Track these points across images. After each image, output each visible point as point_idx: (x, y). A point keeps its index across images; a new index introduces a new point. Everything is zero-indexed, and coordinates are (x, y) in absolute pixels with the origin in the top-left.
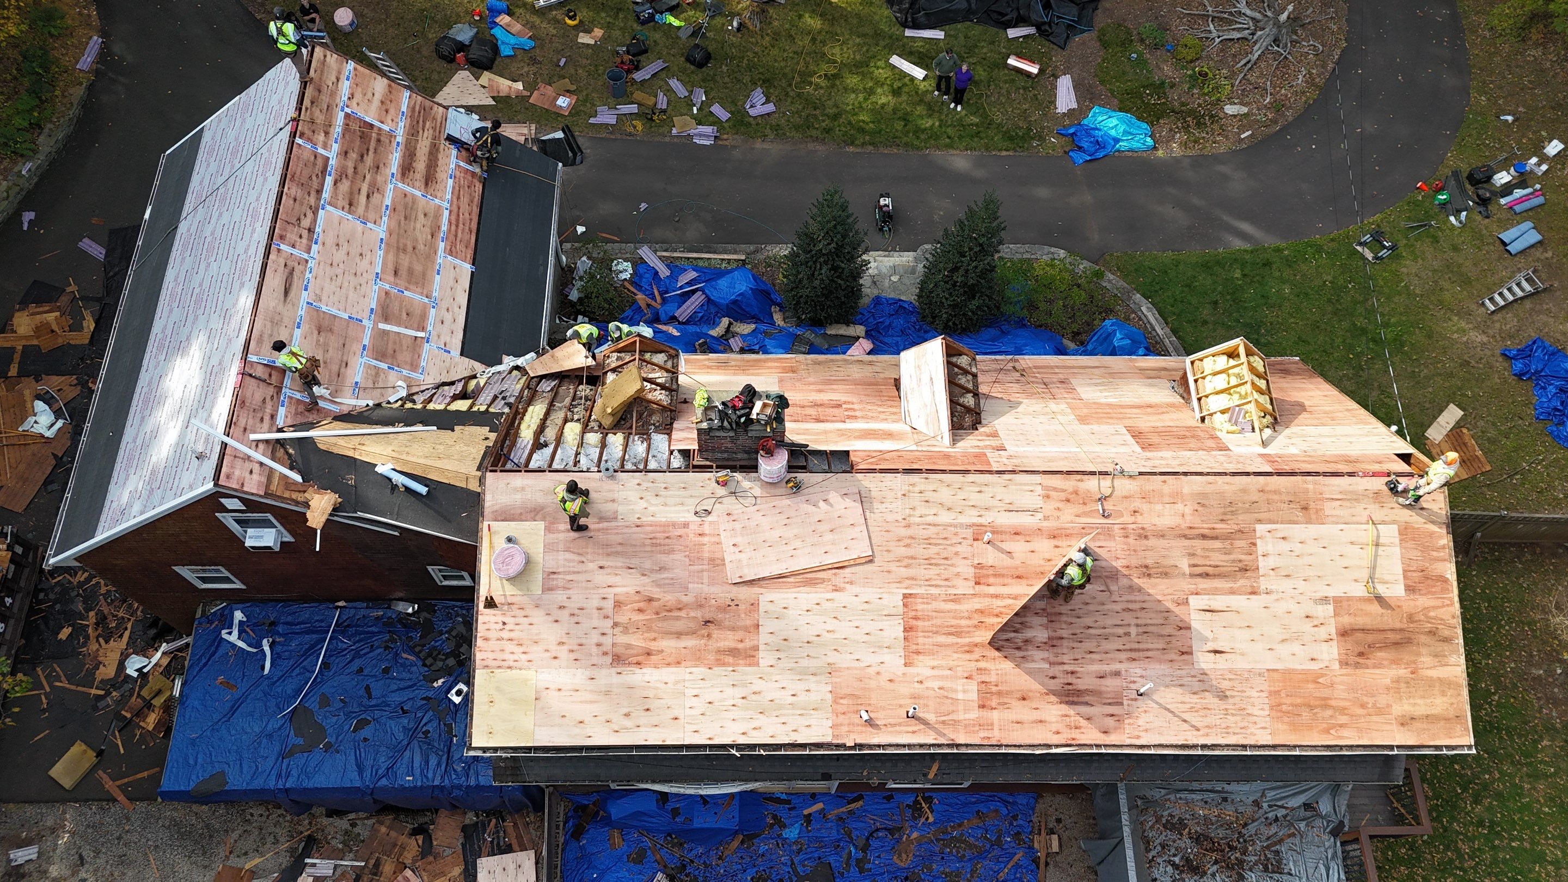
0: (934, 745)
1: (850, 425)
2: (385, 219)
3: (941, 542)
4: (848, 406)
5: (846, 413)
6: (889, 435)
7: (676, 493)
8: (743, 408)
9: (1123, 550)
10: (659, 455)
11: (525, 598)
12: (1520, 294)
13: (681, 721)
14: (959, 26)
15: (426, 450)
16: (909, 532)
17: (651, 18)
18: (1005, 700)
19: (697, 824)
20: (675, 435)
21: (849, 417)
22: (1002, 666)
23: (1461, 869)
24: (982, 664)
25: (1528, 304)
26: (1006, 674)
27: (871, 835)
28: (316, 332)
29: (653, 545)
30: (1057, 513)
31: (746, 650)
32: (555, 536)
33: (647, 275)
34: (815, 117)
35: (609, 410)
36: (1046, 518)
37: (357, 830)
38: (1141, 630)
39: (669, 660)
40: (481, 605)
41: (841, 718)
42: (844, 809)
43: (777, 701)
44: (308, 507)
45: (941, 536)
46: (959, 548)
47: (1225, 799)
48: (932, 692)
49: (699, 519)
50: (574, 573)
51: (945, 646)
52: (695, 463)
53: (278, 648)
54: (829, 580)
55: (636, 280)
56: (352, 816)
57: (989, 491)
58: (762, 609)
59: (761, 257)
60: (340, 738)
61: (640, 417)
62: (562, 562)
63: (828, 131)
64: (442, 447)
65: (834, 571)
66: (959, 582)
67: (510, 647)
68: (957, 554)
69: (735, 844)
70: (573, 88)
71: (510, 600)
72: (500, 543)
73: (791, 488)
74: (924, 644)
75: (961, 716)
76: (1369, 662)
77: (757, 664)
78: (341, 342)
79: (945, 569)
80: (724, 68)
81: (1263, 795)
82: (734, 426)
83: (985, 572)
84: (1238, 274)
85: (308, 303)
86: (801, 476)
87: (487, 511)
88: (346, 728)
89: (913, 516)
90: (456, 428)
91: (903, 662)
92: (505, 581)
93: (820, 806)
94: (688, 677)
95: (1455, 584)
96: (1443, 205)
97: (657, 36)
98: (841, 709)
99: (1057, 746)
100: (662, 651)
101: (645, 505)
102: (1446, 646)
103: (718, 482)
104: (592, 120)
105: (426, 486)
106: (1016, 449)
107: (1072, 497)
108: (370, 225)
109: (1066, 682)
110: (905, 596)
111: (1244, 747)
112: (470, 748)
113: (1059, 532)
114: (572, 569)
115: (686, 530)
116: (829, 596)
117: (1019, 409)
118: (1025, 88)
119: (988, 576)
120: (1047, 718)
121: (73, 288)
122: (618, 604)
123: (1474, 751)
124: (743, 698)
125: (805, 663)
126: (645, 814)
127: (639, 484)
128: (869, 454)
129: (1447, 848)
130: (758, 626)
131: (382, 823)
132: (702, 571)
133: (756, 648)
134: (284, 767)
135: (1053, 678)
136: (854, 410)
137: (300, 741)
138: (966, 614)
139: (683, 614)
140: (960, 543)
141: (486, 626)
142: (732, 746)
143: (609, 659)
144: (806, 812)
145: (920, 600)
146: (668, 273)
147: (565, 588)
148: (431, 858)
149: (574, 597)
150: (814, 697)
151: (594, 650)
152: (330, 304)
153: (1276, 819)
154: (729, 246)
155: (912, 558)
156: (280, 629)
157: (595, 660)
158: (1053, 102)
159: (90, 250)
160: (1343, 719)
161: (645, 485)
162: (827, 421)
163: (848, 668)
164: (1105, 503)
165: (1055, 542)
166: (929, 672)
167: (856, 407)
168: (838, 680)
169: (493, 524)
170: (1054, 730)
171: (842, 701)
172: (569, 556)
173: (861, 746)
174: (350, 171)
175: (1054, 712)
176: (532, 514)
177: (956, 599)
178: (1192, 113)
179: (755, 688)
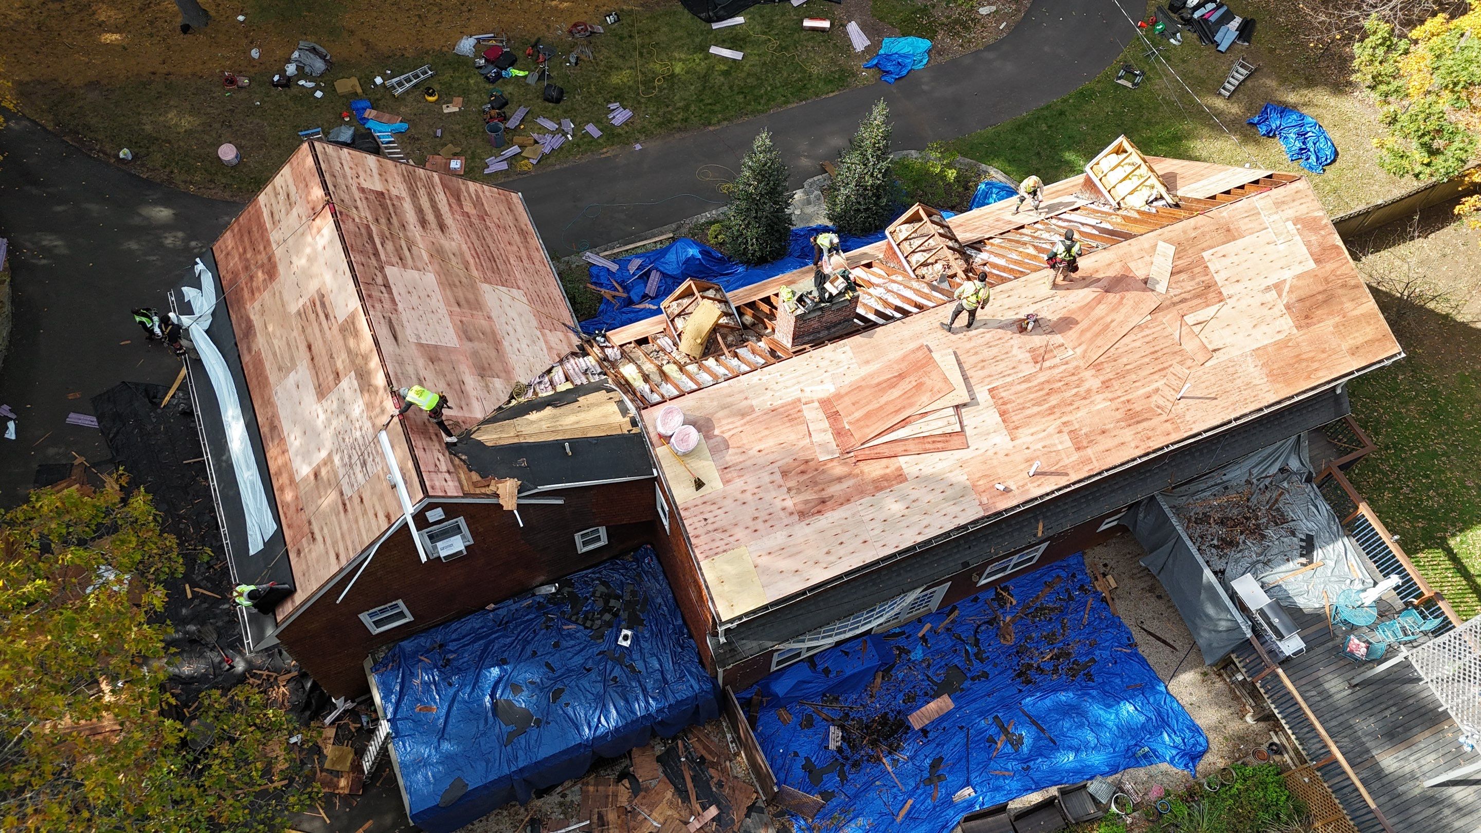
0: (1056, 490)
3: (997, 342)
11: (713, 494)
12: (1241, 78)
13: (870, 542)
14: (752, 9)
17: (499, 76)
18: (1092, 438)
19: (849, 672)
22: (1079, 415)
23: (1390, 482)
24: (1065, 419)
25: (1249, 84)
26: (1084, 420)
27: (976, 632)
31: (891, 474)
32: (714, 440)
33: (601, 274)
34: (669, 112)
37: (569, 799)
39: (841, 501)
42: (947, 621)
43: (932, 501)
44: (498, 496)
45: (996, 338)
46: (1012, 342)
47: (1226, 488)
48: (1039, 452)
56: (559, 789)
57: (1015, 293)
59: (685, 230)
60: (545, 712)
62: (728, 458)
63: (685, 120)
66: (1023, 367)
67: (718, 535)
69: (879, 680)
70: (458, 150)
71: (702, 500)
75: (1067, 461)
76: (1314, 320)
77: (906, 480)
79: (1009, 361)
80: (578, 97)
81: (1250, 474)
84: (1044, 127)
87: (654, 441)
88: (546, 702)
90: (579, 399)
93: (928, 626)
94: (860, 508)
95: (1344, 247)
96: (1162, 33)
97: (510, 89)
99: (1140, 457)
100: (832, 497)
101: (771, 394)
102: (1356, 291)
104: (486, 171)
109: (1126, 409)
110: (990, 391)
111: (1261, 410)
112: (722, 623)
114: (738, 461)
118: (824, 41)
119: (1041, 354)
120: (1126, 440)
121: (80, 460)
122: (784, 474)
123: (1403, 355)
124: (907, 508)
125: (940, 466)
126: (804, 682)
129: (1374, 472)
131: (587, 784)
133: (901, 468)
134: (510, 753)
135: (1117, 409)
137: (513, 727)
138: (1038, 388)
140: (1011, 338)
141: (693, 527)
142: (915, 546)
143: (796, 517)
144: (920, 635)
145: (1002, 390)
147: (740, 477)
148: (643, 793)
149: (749, 481)
150: (957, 489)
151: (782, 514)
153: (1267, 487)
154: (655, 231)
155: (982, 361)
157: (786, 521)
158: (850, 45)
159: (80, 422)
160: (1315, 365)
166: (1030, 439)
170: (1133, 446)
171: (979, 483)
172: (730, 451)
175: (1128, 434)
177: (1027, 379)
178: (957, 21)
179: (913, 497)
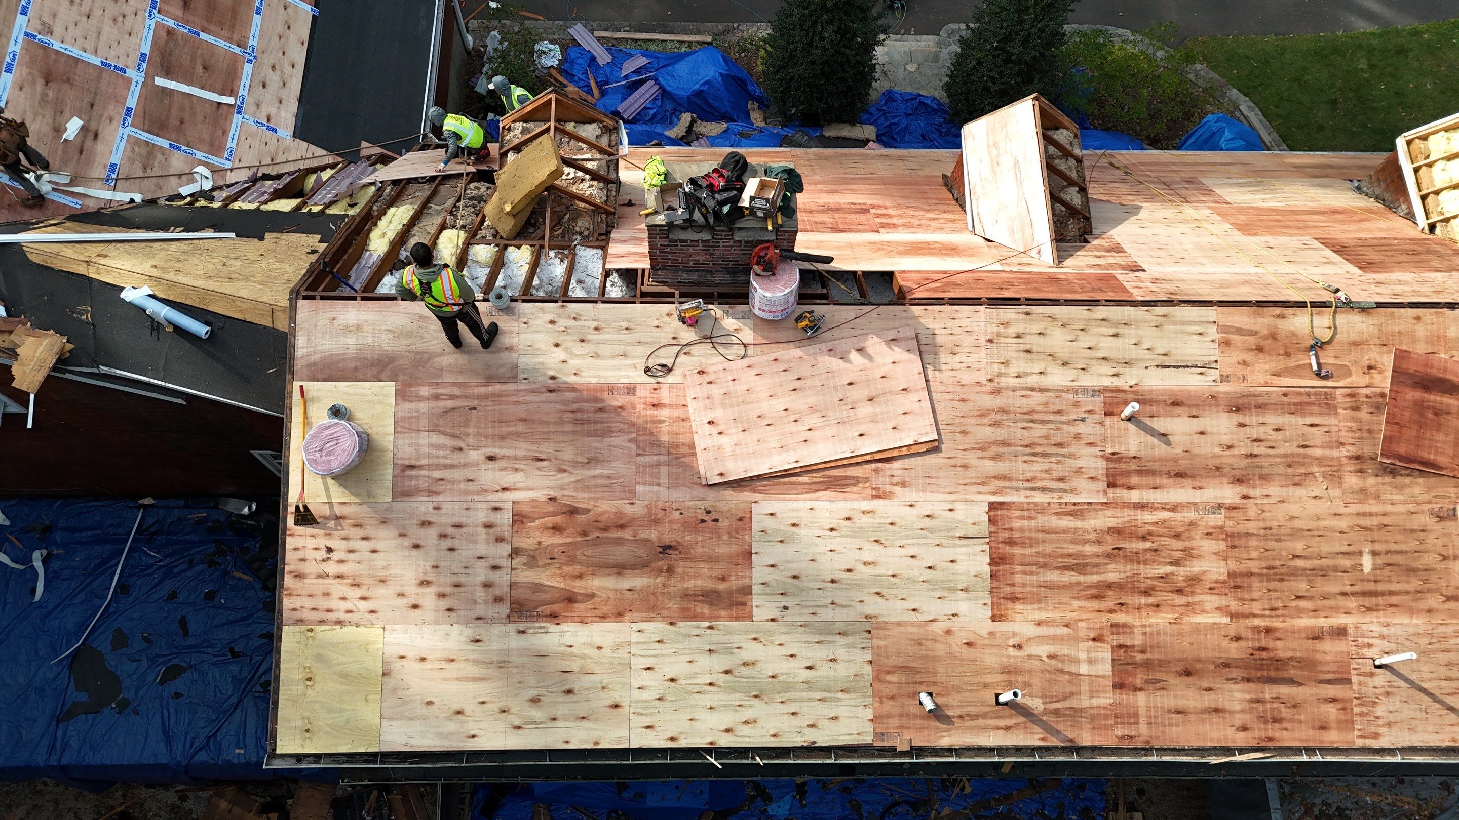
0: (1039, 748)
1: (886, 236)
3: (1051, 417)
4: (880, 211)
5: (878, 220)
6: (952, 250)
7: (615, 337)
8: (726, 189)
9: (1351, 430)
10: (589, 281)
11: (365, 508)
13: (625, 710)
15: (211, 266)
16: (999, 402)
18: (1158, 676)
20: (613, 249)
21: (884, 226)
22: (1152, 620)
24: (1120, 617)
26: (1158, 633)
27: (888, 811)
28: (40, 82)
29: (576, 422)
30: (1241, 371)
31: (730, 592)
32: (413, 406)
33: (580, 61)
35: (508, 208)
36: (1225, 378)
37: (187, 805)
38: (1380, 561)
39: (605, 610)
40: (291, 520)
41: (888, 706)
43: (781, 678)
44: (15, 357)
45: (1052, 408)
46: (1081, 428)
48: (1037, 663)
49: (653, 380)
50: (446, 467)
51: (1059, 587)
52: (645, 289)
53: (56, 565)
54: (867, 480)
55: (566, 66)
56: (180, 788)
57: (1130, 333)
58: (756, 527)
59: (733, 38)
60: (141, 693)
61: (557, 222)
62: (425, 450)
64: (238, 263)
65: (874, 466)
66: (1081, 483)
67: (338, 588)
68: (1077, 437)
71: (338, 511)
72: (320, 416)
73: (804, 329)
74: (1024, 585)
75: (1085, 702)
77: (750, 617)
78: (87, 99)
79: (1059, 463)
82: (711, 221)
83: (1123, 466)
85: (27, 34)
86: (820, 310)
87: (299, 364)
88: (151, 677)
89: (1006, 375)
90: (268, 236)
91: (990, 614)
92: (330, 481)
94: (635, 638)
98: (887, 690)
99: (1242, 751)
100: (593, 596)
101: (563, 358)
103: (683, 320)
105: (207, 323)
106: (1160, 269)
107: (1267, 343)
109: (1257, 645)
110: (992, 506)
112: (273, 755)
113: (1246, 400)
114: (442, 461)
115: (632, 397)
116: (866, 505)
117: (1141, 216)
119: (1128, 473)
120: (1227, 705)
122: (519, 519)
124: (727, 672)
125: (828, 615)
126: (581, 788)
127: (552, 322)
128: (927, 278)
130: (751, 554)
132: (658, 464)
133: (747, 591)
134: (60, 734)
135: (1238, 639)
136: (890, 216)
137: (83, 697)
138: (1092, 536)
139: (627, 534)
140: (1083, 420)
141: (300, 554)
142: (708, 751)
143: (504, 609)
145: (1018, 513)
146: (609, 58)
147: (431, 493)
149: (447, 508)
150: (842, 671)
151: (480, 593)
152: (68, 39)
155: (1004, 444)
156: (58, 537)
157: (481, 610)
161: (563, 323)
162: (851, 231)
163: (899, 624)
164: (1321, 353)
165: (1240, 418)
166: (1031, 630)
167: (891, 211)
168: (882, 643)
169: (307, 385)
170: (1238, 723)
171: (889, 678)
172: (435, 439)
173: (920, 751)
175: (1239, 695)
176: (375, 371)
177: (1077, 511)
179: (746, 656)
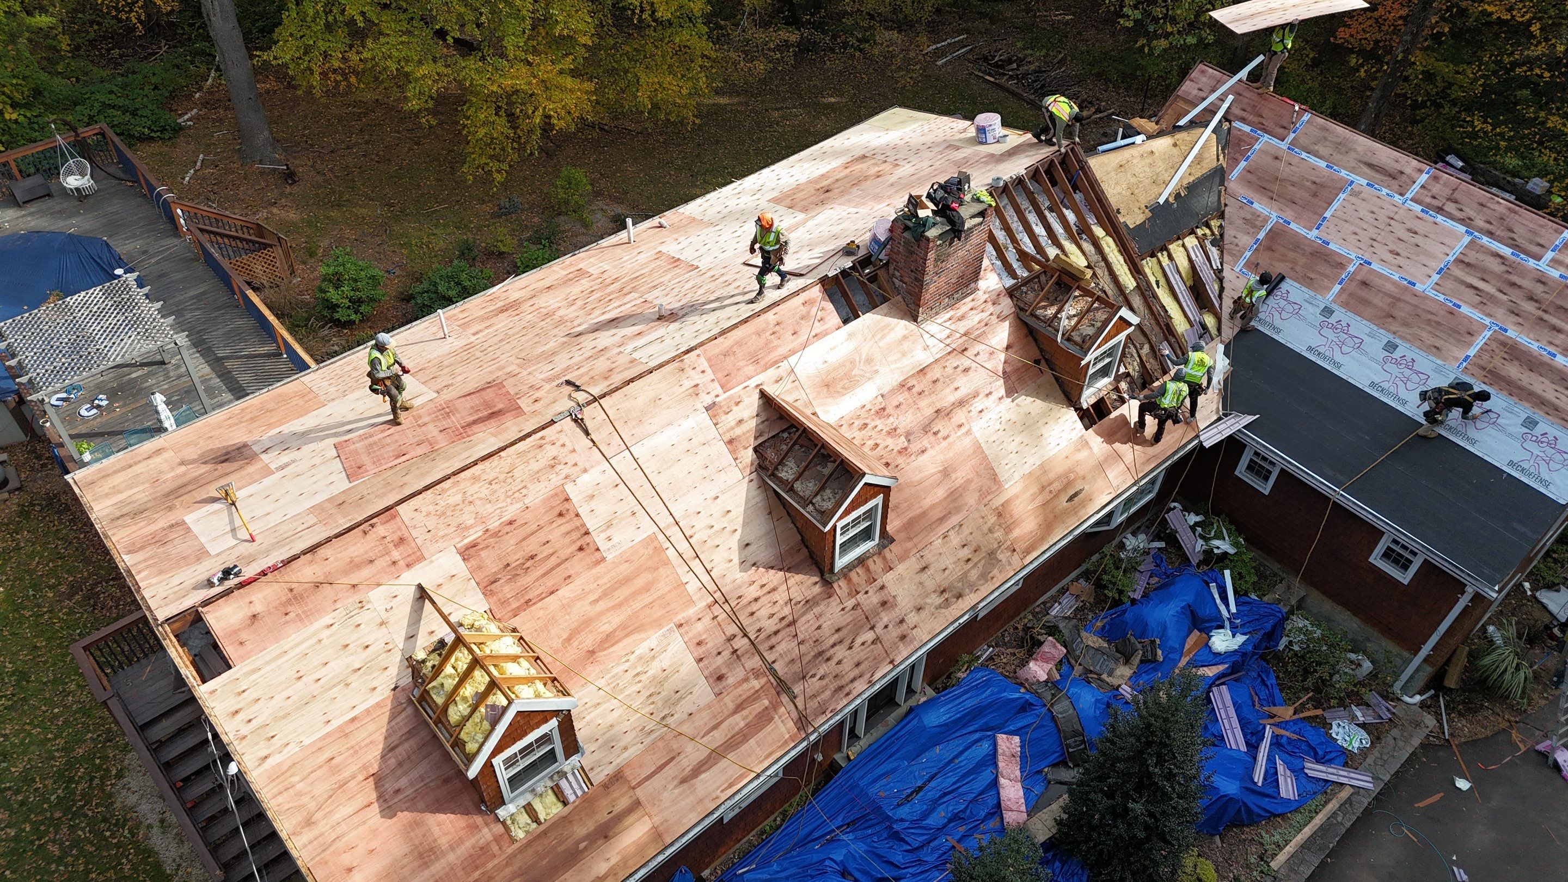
2: (1441, 298)
30: (614, 360)
36: (620, 353)
51: (638, 271)
55: (1322, 734)
74: (655, 263)
75: (591, 260)
78: (1299, 202)
85: (1352, 182)
90: (1149, 213)
91: (663, 251)
108: (1436, 278)
145: (682, 273)
146: (1309, 771)
152: (1345, 204)
166: (637, 258)
174: (1514, 278)
